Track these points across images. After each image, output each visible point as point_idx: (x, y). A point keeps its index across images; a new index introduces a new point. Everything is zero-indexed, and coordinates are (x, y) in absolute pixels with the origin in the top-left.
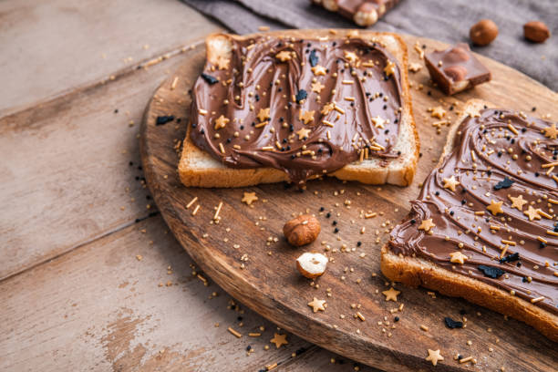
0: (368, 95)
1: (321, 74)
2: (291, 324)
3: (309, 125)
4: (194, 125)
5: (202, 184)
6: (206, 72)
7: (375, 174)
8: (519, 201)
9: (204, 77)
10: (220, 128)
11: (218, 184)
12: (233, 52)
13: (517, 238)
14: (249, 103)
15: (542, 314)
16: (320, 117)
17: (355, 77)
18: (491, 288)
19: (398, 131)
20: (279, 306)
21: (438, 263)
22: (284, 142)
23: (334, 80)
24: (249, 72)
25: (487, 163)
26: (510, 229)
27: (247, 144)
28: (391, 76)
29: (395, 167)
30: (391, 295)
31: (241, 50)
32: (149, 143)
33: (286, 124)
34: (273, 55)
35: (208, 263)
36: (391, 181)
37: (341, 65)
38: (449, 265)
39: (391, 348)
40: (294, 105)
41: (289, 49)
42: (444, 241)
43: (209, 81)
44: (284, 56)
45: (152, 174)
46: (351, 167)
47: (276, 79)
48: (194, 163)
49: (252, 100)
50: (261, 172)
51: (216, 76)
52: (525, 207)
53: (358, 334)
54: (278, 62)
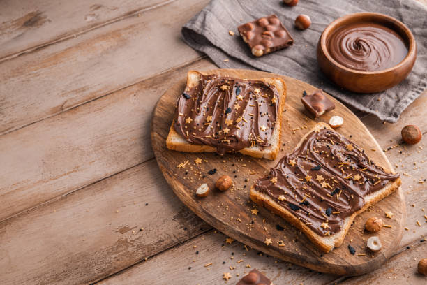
0: (260, 113)
1: (240, 100)
2: (208, 220)
3: (229, 127)
4: (176, 121)
5: (177, 149)
6: (185, 92)
7: (257, 154)
8: (320, 178)
9: (184, 95)
10: (188, 124)
11: (184, 150)
12: (200, 82)
13: (312, 194)
14: (203, 112)
15: (309, 230)
16: (235, 123)
17: (256, 103)
18: (291, 215)
19: (272, 133)
20: (204, 211)
21: (273, 198)
22: (217, 134)
23: (246, 103)
24: (206, 96)
25: (313, 156)
26: (311, 189)
27: (199, 133)
28: (274, 103)
29: (267, 151)
30: (255, 212)
31: (204, 81)
32: (154, 125)
33: (218, 125)
34: (219, 87)
35: (175, 188)
36: (266, 157)
37: (251, 96)
38: (277, 200)
39: (250, 235)
40: (224, 116)
41: (227, 84)
42: (279, 189)
43: (185, 97)
44: (224, 87)
45: (154, 141)
46: (247, 149)
47: (218, 101)
48: (174, 139)
49: (205, 110)
50: (204, 147)
51: (190, 95)
52: (322, 181)
53: (237, 228)
54: (221, 90)
